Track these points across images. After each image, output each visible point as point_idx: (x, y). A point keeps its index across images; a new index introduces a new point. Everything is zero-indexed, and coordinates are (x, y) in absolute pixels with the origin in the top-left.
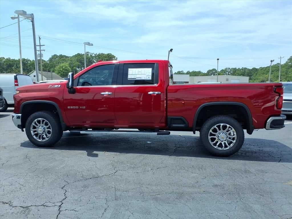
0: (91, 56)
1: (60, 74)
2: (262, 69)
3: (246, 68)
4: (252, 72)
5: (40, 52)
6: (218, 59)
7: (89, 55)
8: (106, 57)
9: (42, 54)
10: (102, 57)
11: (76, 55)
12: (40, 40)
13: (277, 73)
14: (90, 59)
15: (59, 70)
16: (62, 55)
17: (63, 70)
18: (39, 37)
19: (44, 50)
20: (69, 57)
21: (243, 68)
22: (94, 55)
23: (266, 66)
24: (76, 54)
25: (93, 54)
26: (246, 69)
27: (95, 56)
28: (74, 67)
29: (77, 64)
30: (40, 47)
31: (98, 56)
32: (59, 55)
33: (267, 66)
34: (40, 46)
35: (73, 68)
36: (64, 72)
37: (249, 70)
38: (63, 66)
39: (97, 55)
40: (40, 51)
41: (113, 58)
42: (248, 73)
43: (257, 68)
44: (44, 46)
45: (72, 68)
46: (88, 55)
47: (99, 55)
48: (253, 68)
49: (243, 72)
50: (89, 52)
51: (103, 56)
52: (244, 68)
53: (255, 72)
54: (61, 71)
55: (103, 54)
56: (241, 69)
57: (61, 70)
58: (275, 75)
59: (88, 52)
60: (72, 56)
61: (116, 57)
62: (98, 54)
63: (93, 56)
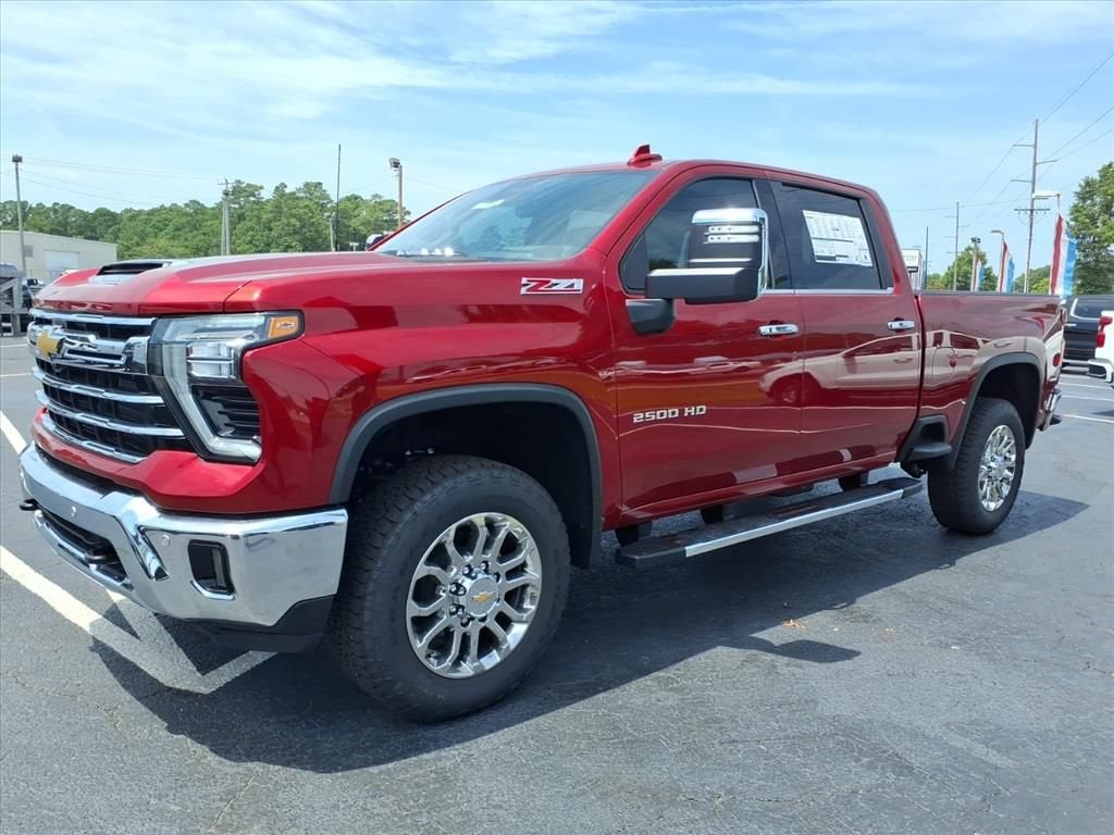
2: (134, 216)
3: (71, 208)
4: (96, 224)
6: (17, 160)
13: (194, 237)
21: (56, 204)
23: (147, 208)
26: (72, 212)
33: (151, 208)
37: (84, 215)
42: (79, 226)
43: (113, 210)
48: (98, 211)
49: (59, 223)
52: (63, 205)
53: (110, 226)
56: (49, 209)
58: (186, 243)
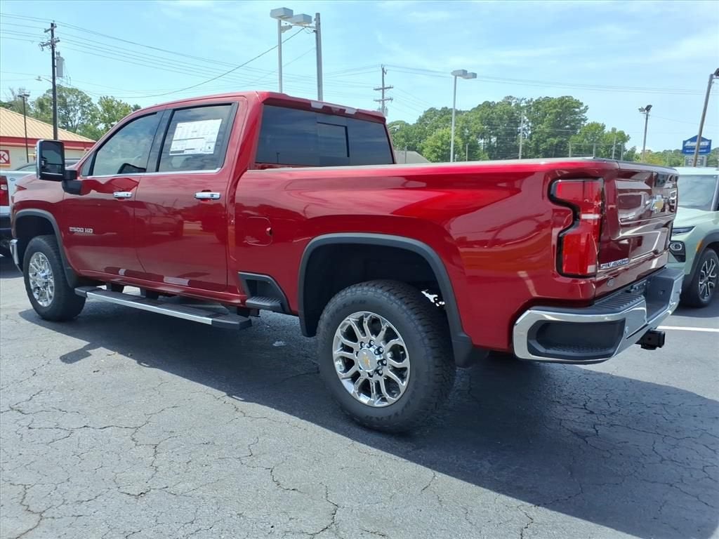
0: (517, 105)
1: (436, 154)
5: (383, 104)
7: (513, 104)
8: (555, 108)
9: (387, 109)
10: (546, 108)
11: (480, 105)
12: (383, 76)
14: (513, 113)
15: (433, 144)
16: (446, 108)
17: (443, 144)
18: (383, 69)
19: (391, 99)
20: (464, 112)
22: (526, 103)
24: (481, 103)
25: (523, 101)
27: (527, 106)
28: (471, 137)
29: (478, 128)
30: (383, 93)
31: (533, 106)
32: (440, 109)
34: (383, 89)
35: (468, 137)
36: (443, 150)
38: (443, 136)
39: (531, 104)
40: (383, 101)
41: (574, 107)
44: (391, 89)
45: (466, 138)
46: (510, 104)
47: (538, 102)
50: (514, 96)
51: (547, 105)
54: (438, 148)
55: (548, 99)
57: (439, 144)
59: (511, 97)
60: (470, 110)
61: (585, 105)
62: (534, 100)
63: (521, 105)
